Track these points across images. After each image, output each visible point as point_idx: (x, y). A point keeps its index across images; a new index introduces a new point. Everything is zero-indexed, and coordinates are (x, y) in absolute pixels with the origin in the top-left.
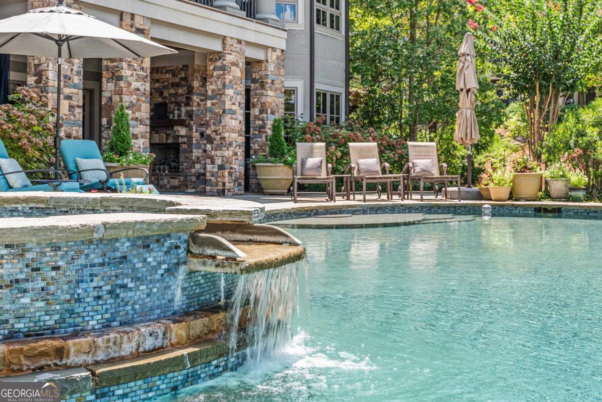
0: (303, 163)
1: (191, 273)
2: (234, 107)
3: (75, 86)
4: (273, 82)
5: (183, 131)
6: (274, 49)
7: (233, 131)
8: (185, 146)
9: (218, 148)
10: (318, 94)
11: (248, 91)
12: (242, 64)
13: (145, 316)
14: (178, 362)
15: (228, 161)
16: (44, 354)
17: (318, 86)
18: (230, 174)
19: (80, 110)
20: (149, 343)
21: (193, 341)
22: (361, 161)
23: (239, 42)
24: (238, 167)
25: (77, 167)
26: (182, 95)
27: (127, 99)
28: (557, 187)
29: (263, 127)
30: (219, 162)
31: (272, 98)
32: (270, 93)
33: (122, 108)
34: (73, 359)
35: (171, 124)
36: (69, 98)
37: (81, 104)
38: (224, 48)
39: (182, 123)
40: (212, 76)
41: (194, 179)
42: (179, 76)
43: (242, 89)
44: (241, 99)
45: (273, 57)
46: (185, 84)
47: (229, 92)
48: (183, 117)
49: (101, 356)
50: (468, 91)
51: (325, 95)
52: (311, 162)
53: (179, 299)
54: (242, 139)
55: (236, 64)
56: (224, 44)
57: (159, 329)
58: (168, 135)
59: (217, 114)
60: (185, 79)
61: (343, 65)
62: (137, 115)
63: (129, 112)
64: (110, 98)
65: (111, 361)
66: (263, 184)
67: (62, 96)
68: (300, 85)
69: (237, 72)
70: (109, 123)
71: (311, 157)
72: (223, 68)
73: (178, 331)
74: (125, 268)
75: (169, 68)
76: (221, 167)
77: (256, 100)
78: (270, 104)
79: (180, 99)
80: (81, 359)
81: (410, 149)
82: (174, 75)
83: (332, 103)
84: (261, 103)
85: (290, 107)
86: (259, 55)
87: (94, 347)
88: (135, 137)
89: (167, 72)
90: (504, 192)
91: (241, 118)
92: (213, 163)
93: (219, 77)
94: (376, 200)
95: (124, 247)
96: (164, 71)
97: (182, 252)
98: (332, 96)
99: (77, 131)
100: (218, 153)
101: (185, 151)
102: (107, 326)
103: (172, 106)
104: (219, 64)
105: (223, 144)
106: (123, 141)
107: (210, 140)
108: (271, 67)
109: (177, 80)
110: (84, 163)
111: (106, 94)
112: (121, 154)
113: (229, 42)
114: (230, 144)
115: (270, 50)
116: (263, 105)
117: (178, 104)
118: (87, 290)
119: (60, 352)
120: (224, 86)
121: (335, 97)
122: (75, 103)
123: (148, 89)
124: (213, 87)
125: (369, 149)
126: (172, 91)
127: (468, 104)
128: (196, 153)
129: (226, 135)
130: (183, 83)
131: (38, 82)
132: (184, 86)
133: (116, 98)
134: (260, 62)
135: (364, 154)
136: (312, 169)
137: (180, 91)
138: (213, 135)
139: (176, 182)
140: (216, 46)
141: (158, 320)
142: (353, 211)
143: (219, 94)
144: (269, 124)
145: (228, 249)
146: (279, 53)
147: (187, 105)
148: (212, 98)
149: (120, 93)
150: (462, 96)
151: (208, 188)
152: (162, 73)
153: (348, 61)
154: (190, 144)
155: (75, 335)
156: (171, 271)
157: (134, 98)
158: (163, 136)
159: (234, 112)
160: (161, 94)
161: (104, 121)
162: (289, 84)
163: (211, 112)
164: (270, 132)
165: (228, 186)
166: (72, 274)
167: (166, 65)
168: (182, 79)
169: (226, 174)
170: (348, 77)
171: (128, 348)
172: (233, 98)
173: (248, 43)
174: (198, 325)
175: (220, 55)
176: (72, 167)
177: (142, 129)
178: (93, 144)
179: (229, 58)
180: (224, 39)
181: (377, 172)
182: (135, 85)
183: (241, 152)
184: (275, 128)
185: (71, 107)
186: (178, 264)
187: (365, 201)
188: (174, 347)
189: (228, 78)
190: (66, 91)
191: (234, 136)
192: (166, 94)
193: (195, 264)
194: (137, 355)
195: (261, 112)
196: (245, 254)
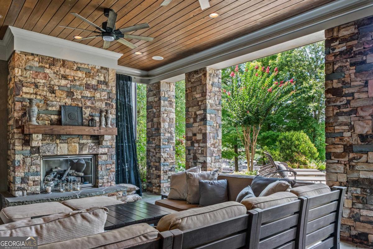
26: (101, 100)
42: (97, 78)
46: (105, 88)
75: (83, 66)
77: (165, 115)
82: (88, 74)
84: (170, 119)
89: (78, 69)
96: (75, 68)
109: (94, 82)
130: (104, 87)
132: (103, 90)
137: (98, 95)
152: (71, 69)
158: (75, 146)
167: (76, 61)
168: (99, 82)
192: (77, 95)
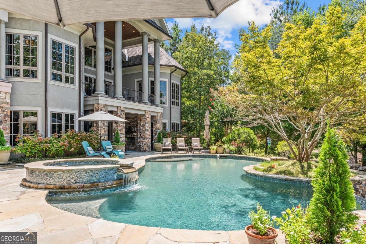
0: (165, 144)
1: (118, 174)
2: (148, 129)
3: (106, 126)
4: (159, 121)
5: (135, 134)
6: (159, 113)
7: (148, 135)
8: (136, 138)
9: (144, 139)
10: (172, 124)
11: (152, 123)
12: (150, 117)
13: (110, 180)
14: (115, 187)
15: (146, 143)
16: (95, 185)
17: (172, 122)
18: (147, 146)
19: (107, 132)
20: (110, 184)
21: (117, 184)
22: (180, 143)
23: (149, 111)
24: (149, 144)
25: (105, 148)
27: (119, 128)
28: (227, 150)
29: (156, 133)
30: (144, 143)
31: (159, 126)
32: (158, 124)
33: (118, 131)
34: (99, 186)
35: (132, 132)
36: (104, 129)
37: (107, 130)
38: (145, 113)
39: (135, 132)
40: (142, 121)
41: (138, 147)
43: (150, 124)
44: (150, 126)
45: (159, 115)
47: (147, 125)
48: (135, 131)
49: (103, 186)
50: (207, 125)
51: (174, 124)
52: (167, 144)
53: (116, 178)
54: (150, 137)
55: (149, 118)
56: (145, 112)
57: (112, 182)
58: (132, 135)
59: (143, 131)
60: (136, 120)
61: (180, 115)
62: (122, 132)
63: (119, 132)
64: (115, 128)
65: (105, 186)
66: (156, 149)
67: (102, 129)
68: (167, 121)
69: (149, 120)
70: (114, 134)
71: (167, 142)
72: (145, 119)
73: (115, 182)
74: (107, 173)
76: (145, 144)
77: (154, 126)
78: (158, 127)
79: (135, 126)
80: (100, 186)
81: (193, 140)
82: (133, 119)
83: (176, 126)
85: (164, 127)
86: (155, 114)
87: (102, 184)
88: (121, 138)
89: (131, 118)
90: (214, 152)
91: (150, 131)
92: (142, 143)
93: (144, 121)
94: (183, 153)
95: (107, 170)
97: (116, 171)
98: (176, 124)
99: (106, 137)
100: (144, 141)
101: (136, 139)
102: (104, 182)
103: (133, 127)
104: (144, 117)
105: (145, 138)
106: (118, 139)
107: (142, 137)
108: (159, 118)
109: (134, 120)
110: (107, 147)
111: (114, 127)
112: (117, 143)
113: (146, 112)
114: (147, 138)
115: (158, 113)
116: (156, 127)
117: (134, 127)
118: (102, 176)
119: (98, 185)
120: (145, 123)
121: (177, 125)
122: (106, 130)
123: (125, 125)
124: (143, 123)
125: (182, 140)
126: (133, 123)
127: (207, 128)
128: (139, 140)
129: (146, 136)
131: (96, 125)
133: (116, 128)
134: (155, 116)
135: (181, 141)
136: (167, 145)
137: (135, 123)
138: (143, 136)
139: (133, 148)
140: (143, 113)
141: (112, 181)
142: (175, 157)
143: (144, 125)
144: (158, 132)
145: (122, 170)
146: (161, 114)
147: (137, 127)
148: (142, 126)
149: (117, 127)
150: (206, 126)
151: (141, 150)
153: (181, 114)
154: (137, 138)
155: (100, 183)
156: (114, 174)
157: (121, 128)
159: (148, 130)
160: (130, 124)
161: (113, 134)
162: (164, 121)
163: (142, 130)
164: (158, 135)
165: (146, 149)
166: (99, 174)
169: (146, 146)
170: (181, 119)
171: (107, 185)
172: (148, 126)
173: (152, 112)
174: (118, 182)
175: (144, 115)
176: (104, 148)
177: (123, 136)
178: (109, 142)
179: (147, 116)
180: (145, 111)
181: (184, 146)
182: (121, 125)
183: (150, 140)
184: (159, 134)
185: (105, 131)
186: (115, 173)
187: (179, 154)
188: (114, 185)
189: (146, 121)
190: (104, 127)
191: (148, 136)
192: (131, 124)
193: (118, 173)
194: (109, 186)
195: (156, 129)
196: (125, 171)
